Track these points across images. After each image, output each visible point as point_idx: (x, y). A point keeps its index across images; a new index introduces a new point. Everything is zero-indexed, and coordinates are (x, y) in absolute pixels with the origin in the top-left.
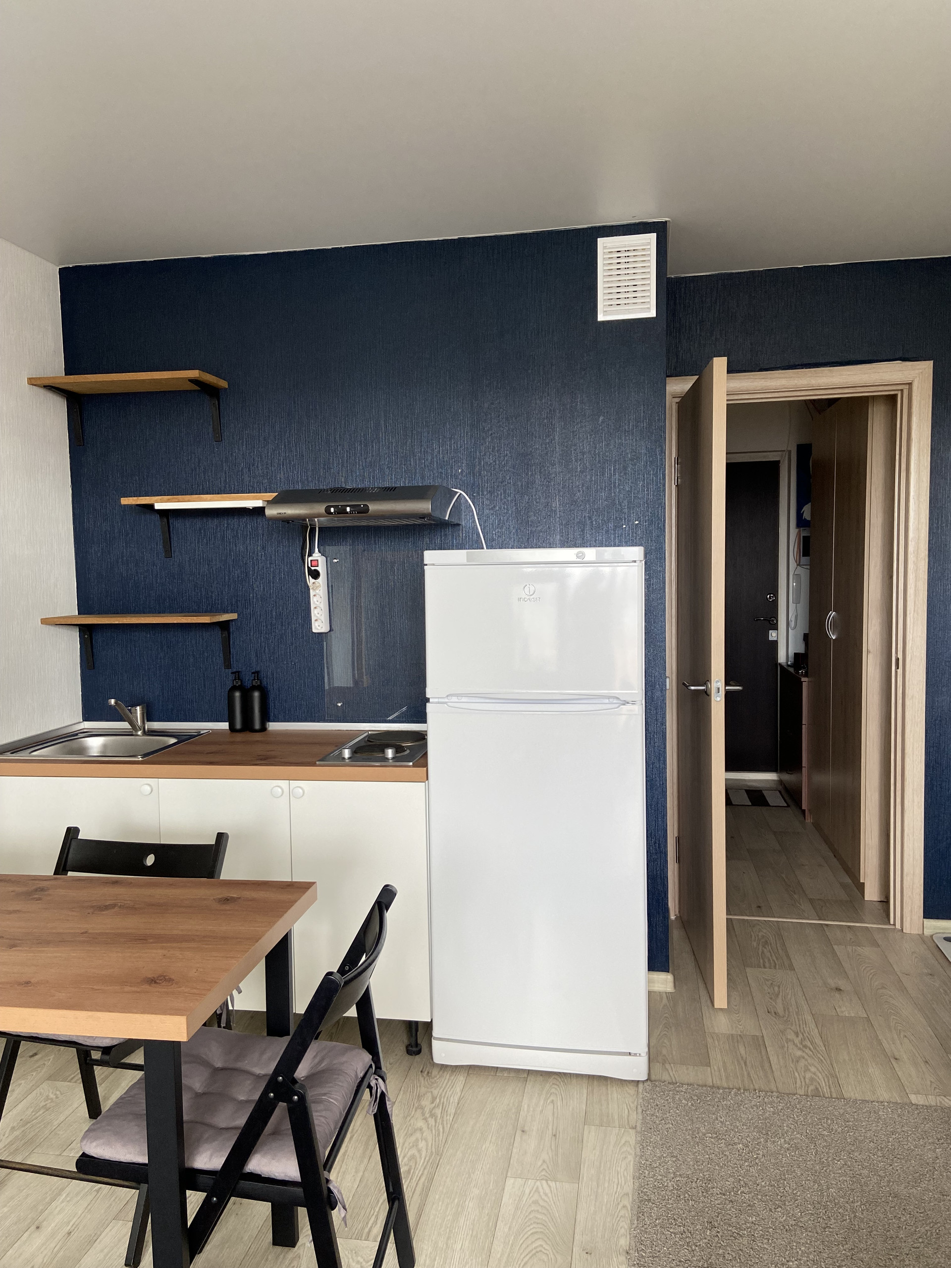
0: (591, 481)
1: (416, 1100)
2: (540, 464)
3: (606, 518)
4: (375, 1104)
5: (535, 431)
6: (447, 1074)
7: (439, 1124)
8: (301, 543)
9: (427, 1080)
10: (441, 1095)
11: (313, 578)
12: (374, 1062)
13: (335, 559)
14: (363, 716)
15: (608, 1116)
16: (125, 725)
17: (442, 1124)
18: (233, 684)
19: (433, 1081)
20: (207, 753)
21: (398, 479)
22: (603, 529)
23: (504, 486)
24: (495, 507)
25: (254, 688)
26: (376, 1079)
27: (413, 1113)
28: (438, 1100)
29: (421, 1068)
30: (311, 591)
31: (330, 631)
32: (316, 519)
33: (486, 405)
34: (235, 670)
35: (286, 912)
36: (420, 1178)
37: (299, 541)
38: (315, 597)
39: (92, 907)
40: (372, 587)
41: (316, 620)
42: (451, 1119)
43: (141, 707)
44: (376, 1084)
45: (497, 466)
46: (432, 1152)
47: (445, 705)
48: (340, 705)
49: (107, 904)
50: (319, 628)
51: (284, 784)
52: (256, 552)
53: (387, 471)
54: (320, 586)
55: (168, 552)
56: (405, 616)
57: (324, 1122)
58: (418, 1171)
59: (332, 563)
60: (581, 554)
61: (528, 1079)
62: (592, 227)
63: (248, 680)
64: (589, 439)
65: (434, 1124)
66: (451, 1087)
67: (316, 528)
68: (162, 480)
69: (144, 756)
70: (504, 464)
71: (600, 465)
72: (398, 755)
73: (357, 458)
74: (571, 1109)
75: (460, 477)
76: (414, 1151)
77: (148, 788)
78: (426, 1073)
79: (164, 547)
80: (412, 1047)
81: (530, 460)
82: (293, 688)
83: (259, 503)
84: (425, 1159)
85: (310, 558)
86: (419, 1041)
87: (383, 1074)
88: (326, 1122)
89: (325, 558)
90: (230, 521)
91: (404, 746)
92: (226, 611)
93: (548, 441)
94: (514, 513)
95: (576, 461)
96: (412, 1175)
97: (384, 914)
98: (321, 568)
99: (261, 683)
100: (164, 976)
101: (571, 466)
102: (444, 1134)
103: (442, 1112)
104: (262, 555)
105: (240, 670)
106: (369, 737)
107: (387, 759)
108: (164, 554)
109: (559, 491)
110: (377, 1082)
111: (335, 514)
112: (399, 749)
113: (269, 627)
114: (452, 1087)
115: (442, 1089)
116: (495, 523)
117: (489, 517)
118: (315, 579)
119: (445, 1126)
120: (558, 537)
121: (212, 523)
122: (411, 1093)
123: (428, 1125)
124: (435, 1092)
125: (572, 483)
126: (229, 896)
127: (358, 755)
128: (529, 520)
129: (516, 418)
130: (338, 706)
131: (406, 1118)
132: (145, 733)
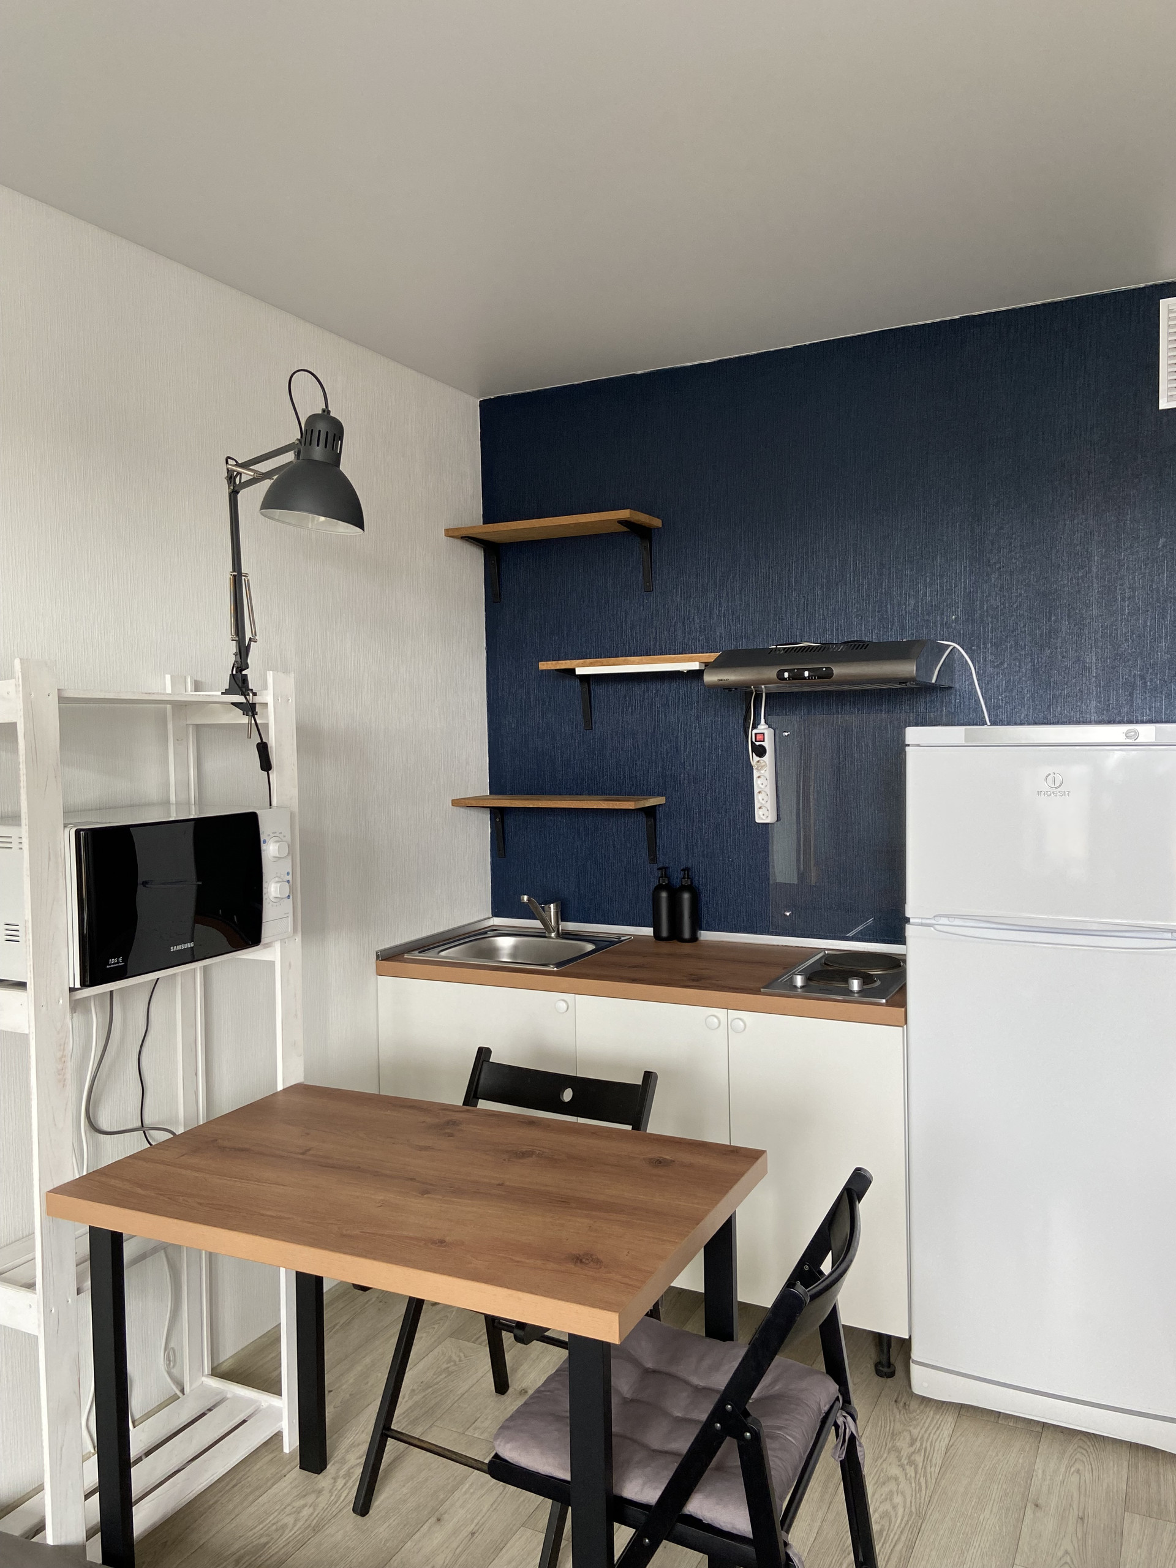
0: (1145, 626)
1: (889, 1439)
2: (1069, 605)
3: (1166, 678)
4: (843, 1448)
5: (1063, 561)
6: (930, 1411)
7: (920, 1476)
8: (744, 713)
9: (904, 1414)
10: (923, 1437)
11: (757, 756)
12: (841, 1394)
13: (785, 732)
14: (817, 930)
15: (1159, 1505)
16: (536, 924)
17: (925, 1476)
18: (659, 882)
19: (911, 1416)
20: (630, 967)
21: (869, 630)
22: (1161, 692)
23: (1015, 636)
24: (1002, 664)
25: (683, 888)
26: (845, 1417)
27: (885, 1455)
28: (918, 1444)
29: (895, 1397)
30: (755, 771)
31: (777, 821)
32: (763, 686)
33: (993, 531)
34: (660, 866)
35: (731, 1187)
36: (896, 1544)
37: (742, 708)
38: (759, 779)
39: (507, 1152)
40: (832, 767)
41: (760, 808)
42: (937, 1471)
43: (555, 904)
44: (844, 1423)
45: (1006, 610)
46: (911, 1511)
47: (932, 928)
48: (788, 914)
49: (524, 1150)
50: (764, 817)
51: (721, 1013)
52: (689, 723)
53: (855, 621)
54: (765, 765)
55: (589, 724)
56: (874, 806)
57: (781, 1465)
58: (892, 1535)
59: (781, 737)
60: (1133, 733)
61: (1043, 1436)
62: (1152, 286)
63: (677, 878)
64: (1142, 570)
65: (913, 1475)
66: (936, 1429)
67: (762, 694)
68: (584, 639)
69: (558, 965)
70: (1017, 607)
71: (1159, 604)
72: (865, 987)
73: (817, 606)
74: (1105, 1485)
75: (953, 625)
76: (887, 1506)
77: (563, 1005)
78: (902, 1404)
79: (584, 717)
80: (883, 1366)
81: (1054, 601)
82: (731, 890)
83: (695, 666)
84: (902, 1520)
85: (755, 731)
86: (892, 1360)
87: (852, 1411)
88: (782, 1466)
89: (772, 731)
90: (659, 686)
91: (872, 975)
92: (651, 794)
93: (1081, 574)
94: (1029, 672)
95: (1123, 600)
96: (885, 1539)
97: (856, 1207)
98: (768, 744)
99: (692, 883)
100: (592, 1255)
101: (1114, 608)
102: (928, 1492)
103: (924, 1461)
104: (695, 727)
105: (667, 865)
106: (826, 959)
107: (852, 992)
108: (583, 725)
109: (1096, 641)
110: (845, 1421)
111: (790, 679)
112: (866, 979)
113: (703, 814)
114: (938, 1428)
115: (924, 1430)
116: (1002, 685)
117: (994, 677)
118: (760, 757)
119: (929, 1480)
120: (1094, 703)
121: (639, 689)
122: (883, 1428)
123: (906, 1475)
124: (915, 1432)
125: (1116, 630)
126: (660, 1157)
127: (812, 983)
128: (1052, 680)
129: (1035, 546)
130: (786, 915)
131: (877, 1460)
132: (558, 936)
